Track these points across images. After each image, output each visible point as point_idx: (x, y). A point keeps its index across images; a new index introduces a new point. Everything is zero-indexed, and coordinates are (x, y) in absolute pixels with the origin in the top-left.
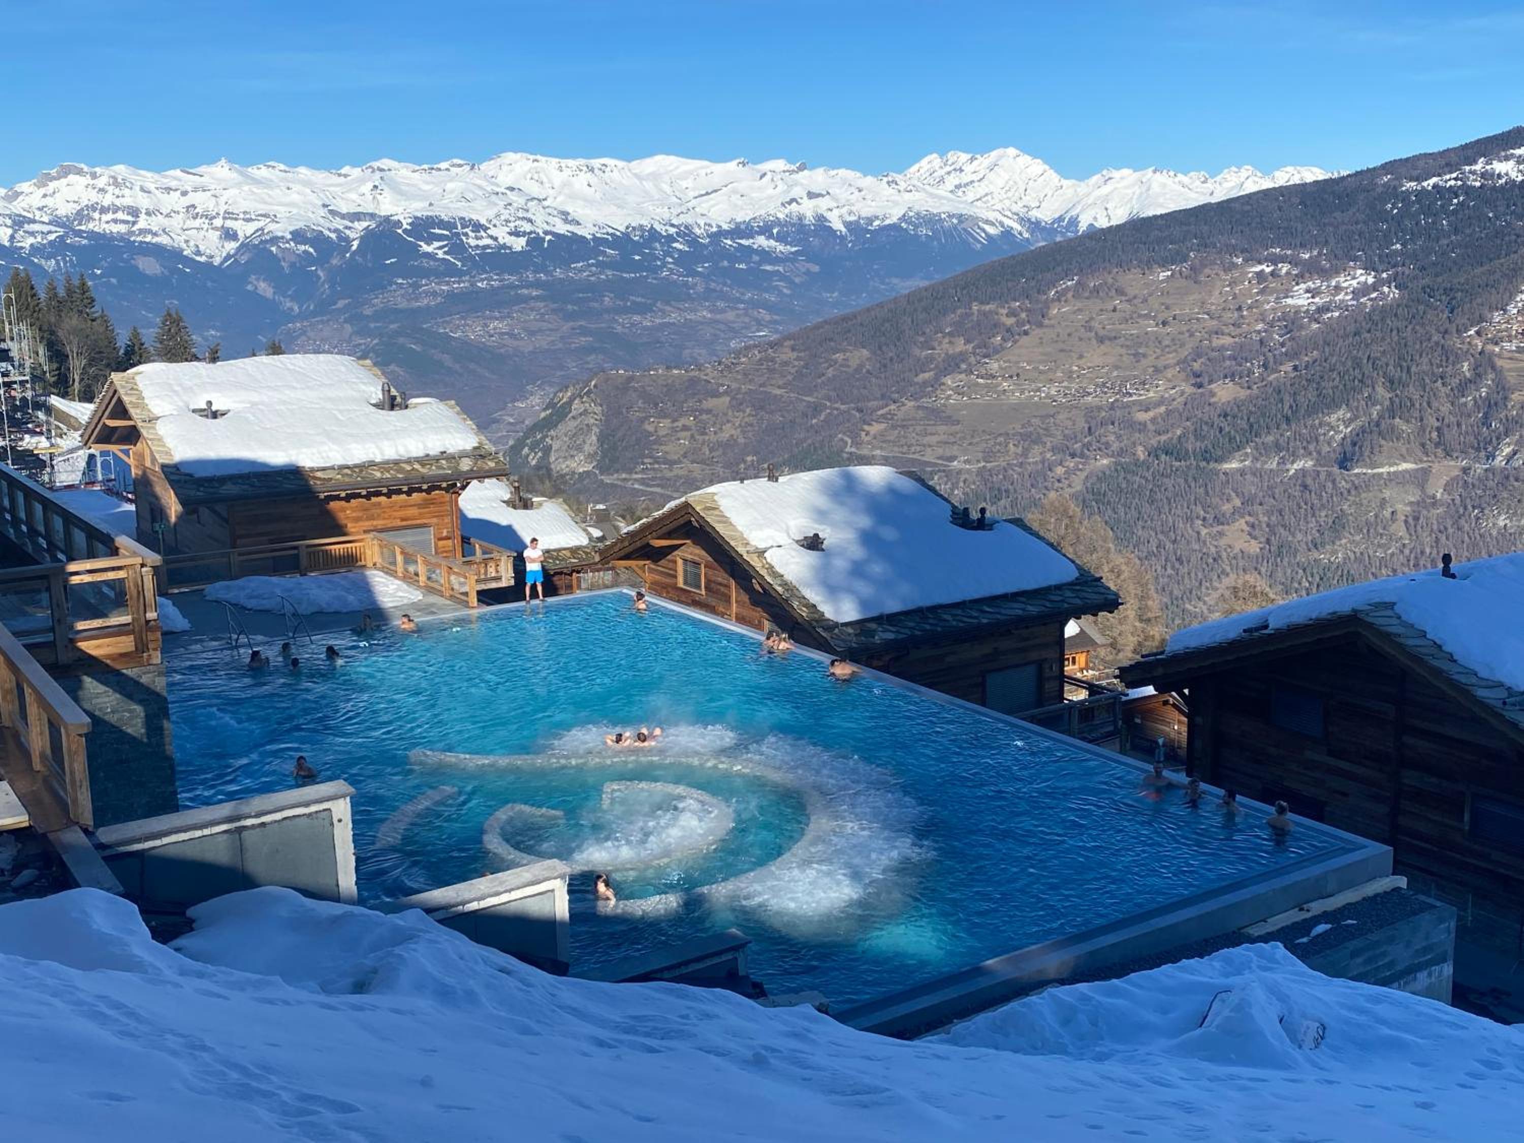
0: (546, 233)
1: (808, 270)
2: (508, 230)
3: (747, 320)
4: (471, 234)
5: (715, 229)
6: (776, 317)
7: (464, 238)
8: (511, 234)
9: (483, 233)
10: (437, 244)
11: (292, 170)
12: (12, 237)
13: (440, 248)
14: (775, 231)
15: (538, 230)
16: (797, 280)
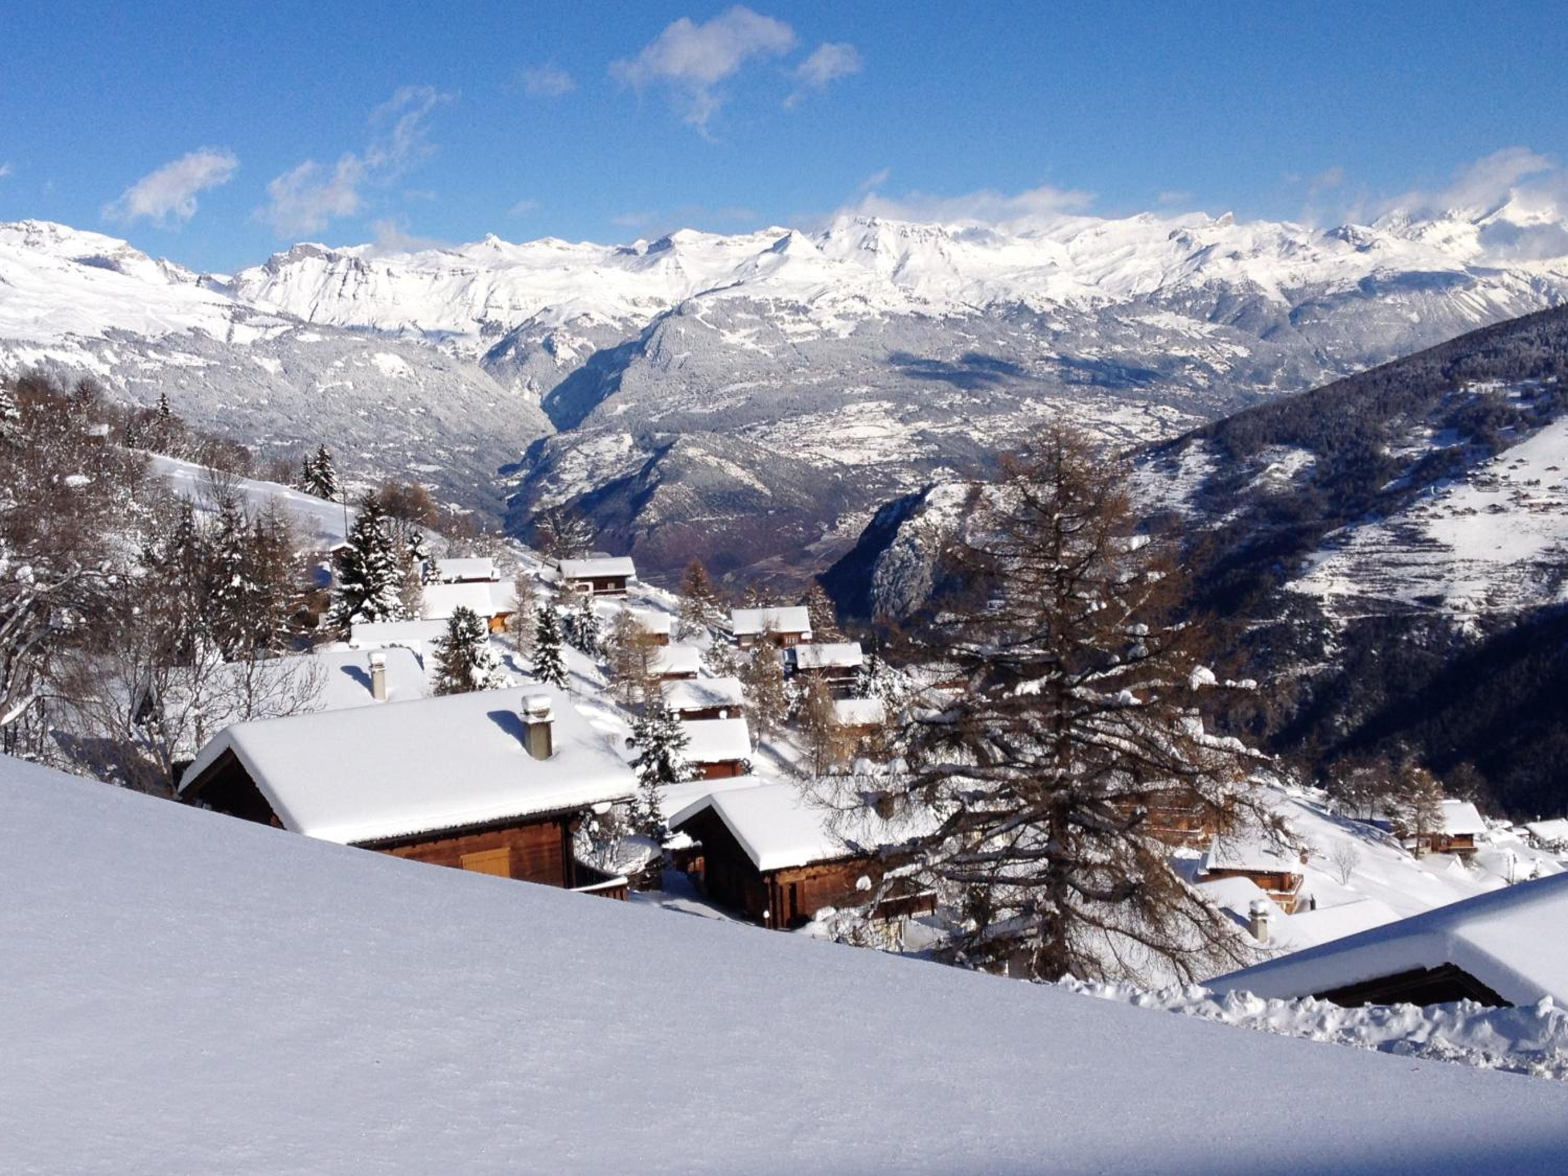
0: (883, 314)
1: (1235, 354)
2: (835, 313)
3: (1148, 419)
4: (787, 318)
5: (1106, 304)
6: (1187, 416)
7: (778, 324)
8: (838, 316)
9: (802, 317)
10: (744, 332)
11: (571, 246)
12: (230, 333)
13: (750, 336)
14: (1188, 304)
15: (872, 311)
16: (1218, 367)
